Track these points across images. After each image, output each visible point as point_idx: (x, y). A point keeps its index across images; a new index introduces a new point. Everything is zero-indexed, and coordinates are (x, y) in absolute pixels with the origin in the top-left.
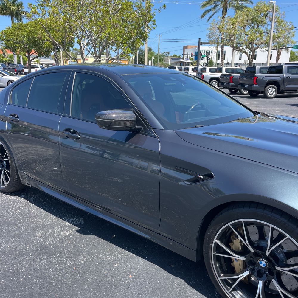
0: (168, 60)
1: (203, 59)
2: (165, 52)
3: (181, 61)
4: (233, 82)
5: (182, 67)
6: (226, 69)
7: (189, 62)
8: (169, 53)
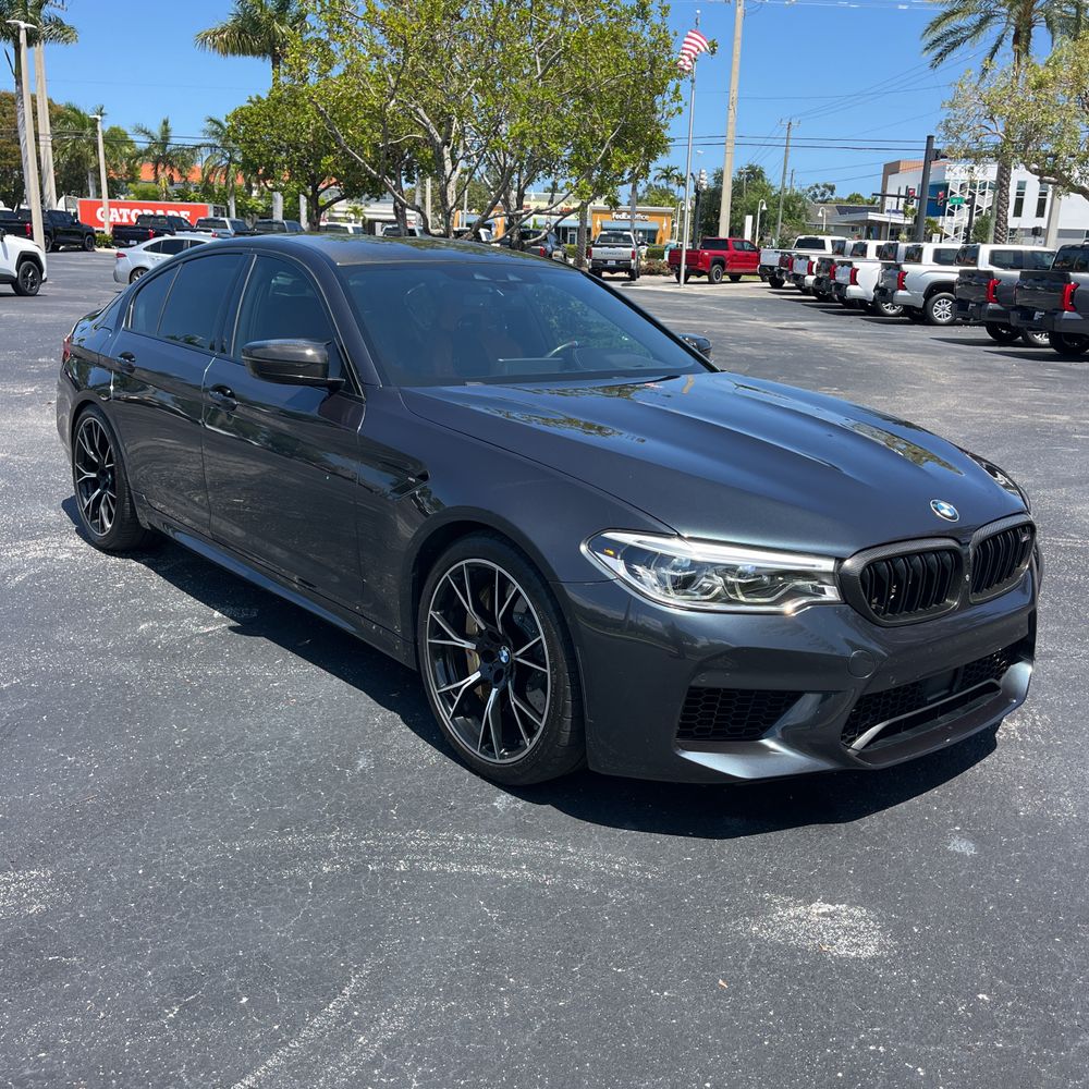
0: (820, 214)
1: (955, 212)
2: (821, 184)
3: (870, 218)
4: (997, 301)
5: (844, 242)
6: (993, 254)
7: (902, 222)
8: (832, 189)
